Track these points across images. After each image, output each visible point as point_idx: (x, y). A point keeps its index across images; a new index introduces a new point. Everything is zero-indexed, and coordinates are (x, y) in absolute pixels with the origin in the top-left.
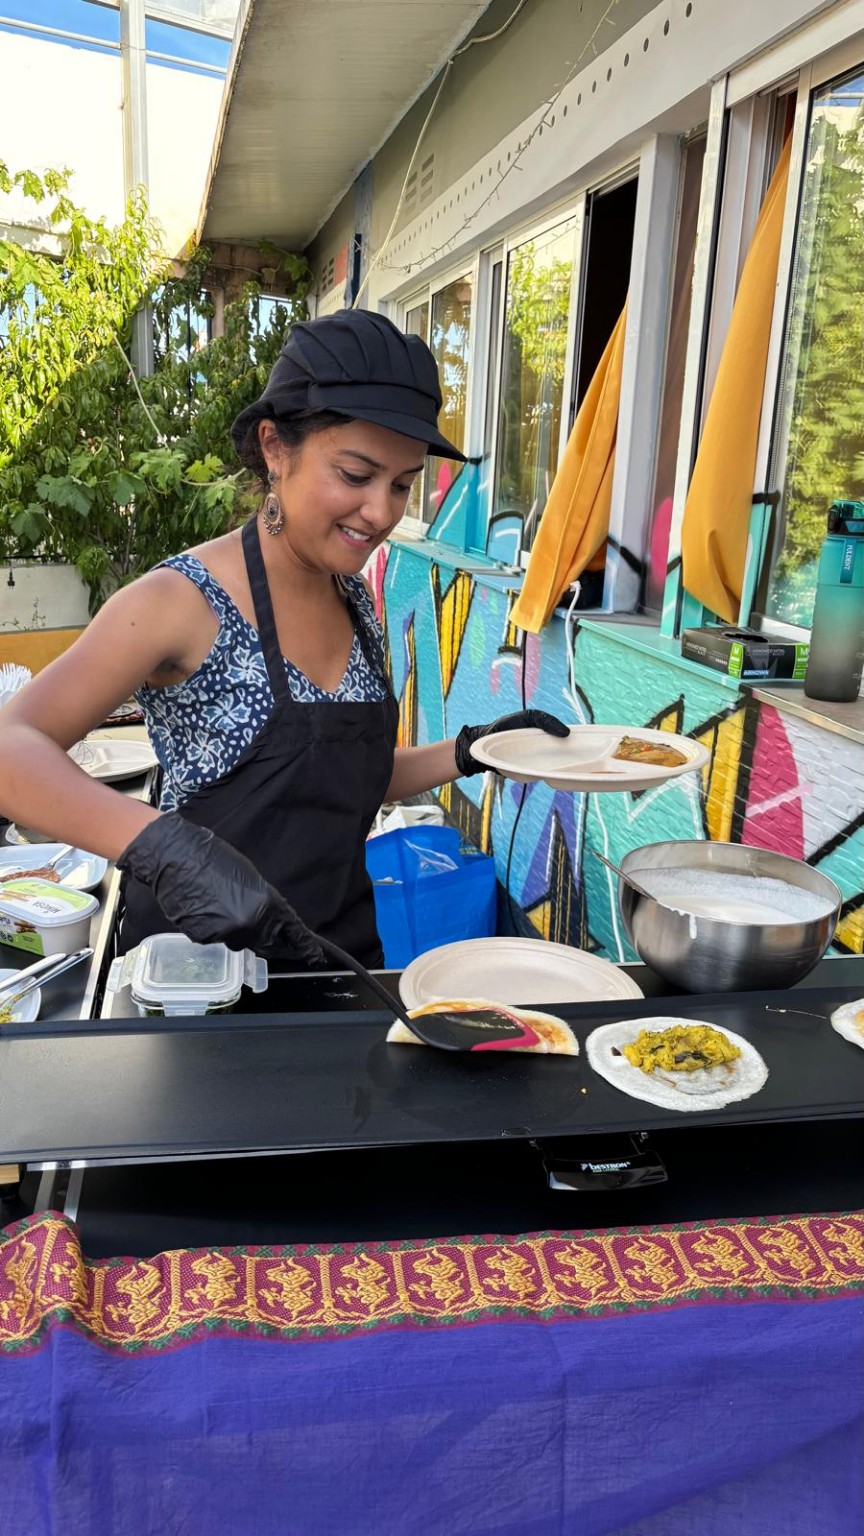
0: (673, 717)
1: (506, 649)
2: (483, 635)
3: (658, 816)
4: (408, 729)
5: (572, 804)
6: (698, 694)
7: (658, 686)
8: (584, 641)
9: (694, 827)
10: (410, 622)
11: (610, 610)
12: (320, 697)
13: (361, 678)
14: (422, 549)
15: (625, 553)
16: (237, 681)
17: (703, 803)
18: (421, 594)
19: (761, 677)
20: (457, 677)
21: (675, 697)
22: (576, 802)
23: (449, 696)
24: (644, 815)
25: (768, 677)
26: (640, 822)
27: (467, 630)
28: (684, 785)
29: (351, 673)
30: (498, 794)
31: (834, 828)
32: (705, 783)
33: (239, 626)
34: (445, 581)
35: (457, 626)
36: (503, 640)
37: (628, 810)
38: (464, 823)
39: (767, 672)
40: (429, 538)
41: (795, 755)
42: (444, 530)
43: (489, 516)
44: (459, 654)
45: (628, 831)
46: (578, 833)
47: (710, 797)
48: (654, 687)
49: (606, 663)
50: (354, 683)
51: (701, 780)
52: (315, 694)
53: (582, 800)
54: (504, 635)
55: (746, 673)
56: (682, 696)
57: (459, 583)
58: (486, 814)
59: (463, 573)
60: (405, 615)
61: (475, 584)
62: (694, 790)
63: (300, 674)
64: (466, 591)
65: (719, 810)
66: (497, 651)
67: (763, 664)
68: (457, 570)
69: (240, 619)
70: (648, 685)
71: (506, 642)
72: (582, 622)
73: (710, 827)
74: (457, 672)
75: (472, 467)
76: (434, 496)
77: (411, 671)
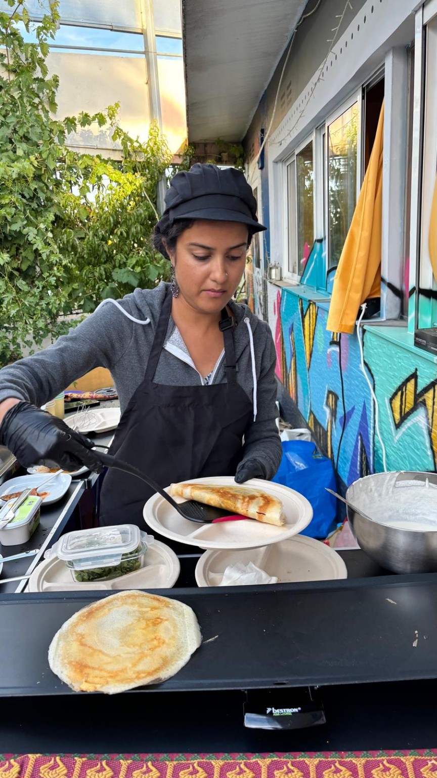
0: (413, 381)
1: (333, 343)
2: (322, 335)
3: (409, 439)
4: (293, 386)
5: (367, 430)
6: (424, 368)
7: (404, 363)
8: (368, 338)
9: (426, 447)
10: (291, 330)
11: (384, 319)
14: (296, 291)
15: (390, 286)
17: (430, 432)
18: (295, 314)
20: (312, 359)
21: (413, 371)
22: (369, 429)
23: (310, 369)
24: (402, 439)
26: (400, 443)
27: (316, 333)
28: (420, 421)
30: (334, 423)
32: (430, 421)
34: (305, 306)
35: (311, 331)
36: (332, 337)
37: (394, 435)
38: (320, 438)
40: (301, 284)
42: (307, 279)
43: (327, 270)
44: (313, 346)
45: (395, 448)
46: (371, 447)
47: (433, 430)
48: (402, 364)
49: (379, 350)
51: (428, 419)
53: (372, 428)
54: (332, 335)
56: (416, 370)
57: (311, 307)
58: (329, 434)
59: (311, 302)
60: (289, 326)
61: (318, 308)
62: (425, 425)
64: (314, 312)
66: (329, 343)
68: (310, 301)
70: (400, 363)
71: (333, 339)
72: (365, 327)
73: (434, 447)
74: (313, 355)
75: (318, 245)
76: (302, 261)
77: (294, 355)
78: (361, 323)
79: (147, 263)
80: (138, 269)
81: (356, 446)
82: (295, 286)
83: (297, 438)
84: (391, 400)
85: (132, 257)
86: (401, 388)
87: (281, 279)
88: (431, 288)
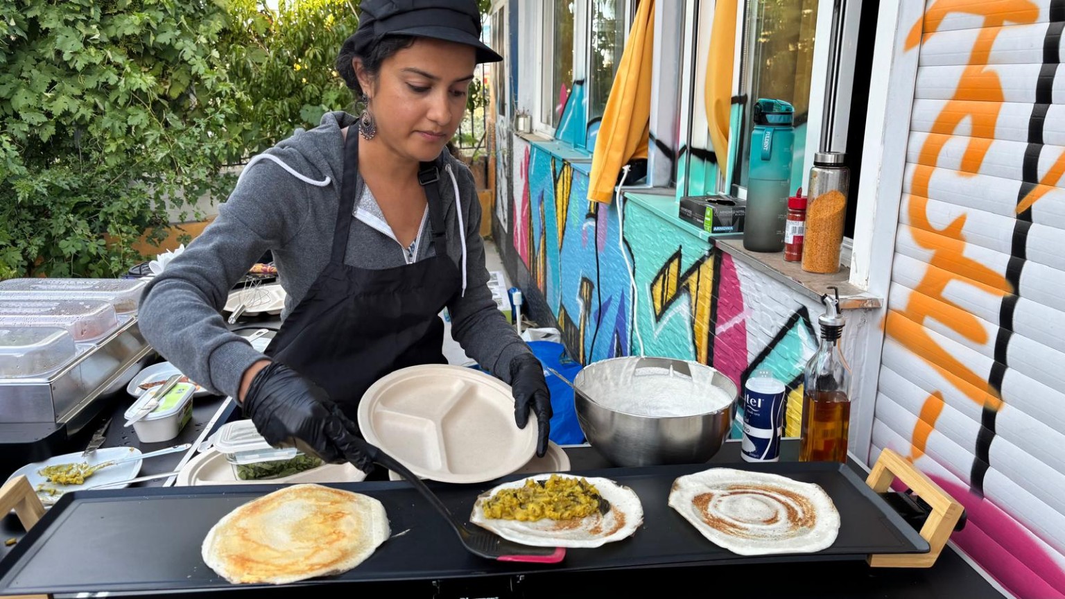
0: (676, 261)
1: (589, 216)
2: (578, 205)
3: (669, 334)
4: (542, 273)
5: (625, 325)
6: (689, 245)
7: (668, 240)
8: (629, 209)
9: (688, 342)
10: (541, 199)
11: (650, 186)
14: (549, 147)
15: (660, 144)
17: (692, 323)
18: (546, 178)
19: (728, 231)
20: (565, 236)
21: (677, 248)
22: (627, 324)
23: (563, 249)
24: (662, 333)
25: (732, 231)
26: (660, 339)
27: (570, 202)
28: (682, 311)
30: (587, 319)
31: (765, 343)
32: (693, 310)
34: (558, 168)
35: (565, 200)
36: (588, 208)
37: (654, 330)
38: (571, 339)
39: (731, 228)
40: (556, 139)
41: (742, 289)
42: (564, 133)
43: (587, 121)
44: (566, 220)
45: (655, 345)
46: (629, 346)
47: (696, 320)
48: (666, 240)
49: (641, 224)
51: (691, 308)
53: (630, 323)
54: (588, 205)
55: (715, 229)
56: (681, 247)
57: (565, 169)
58: (582, 333)
59: (566, 163)
60: (539, 192)
61: (574, 170)
62: (687, 314)
64: (569, 175)
65: (701, 329)
66: (584, 217)
67: (729, 222)
68: (564, 160)
70: (663, 239)
71: (590, 210)
72: (627, 195)
73: (697, 342)
74: (566, 232)
75: (578, 88)
76: (559, 107)
77: (543, 232)
78: (621, 189)
81: (612, 347)
82: (548, 141)
84: (652, 286)
85: (329, 90)
86: (664, 271)
87: (531, 132)
88: (706, 147)
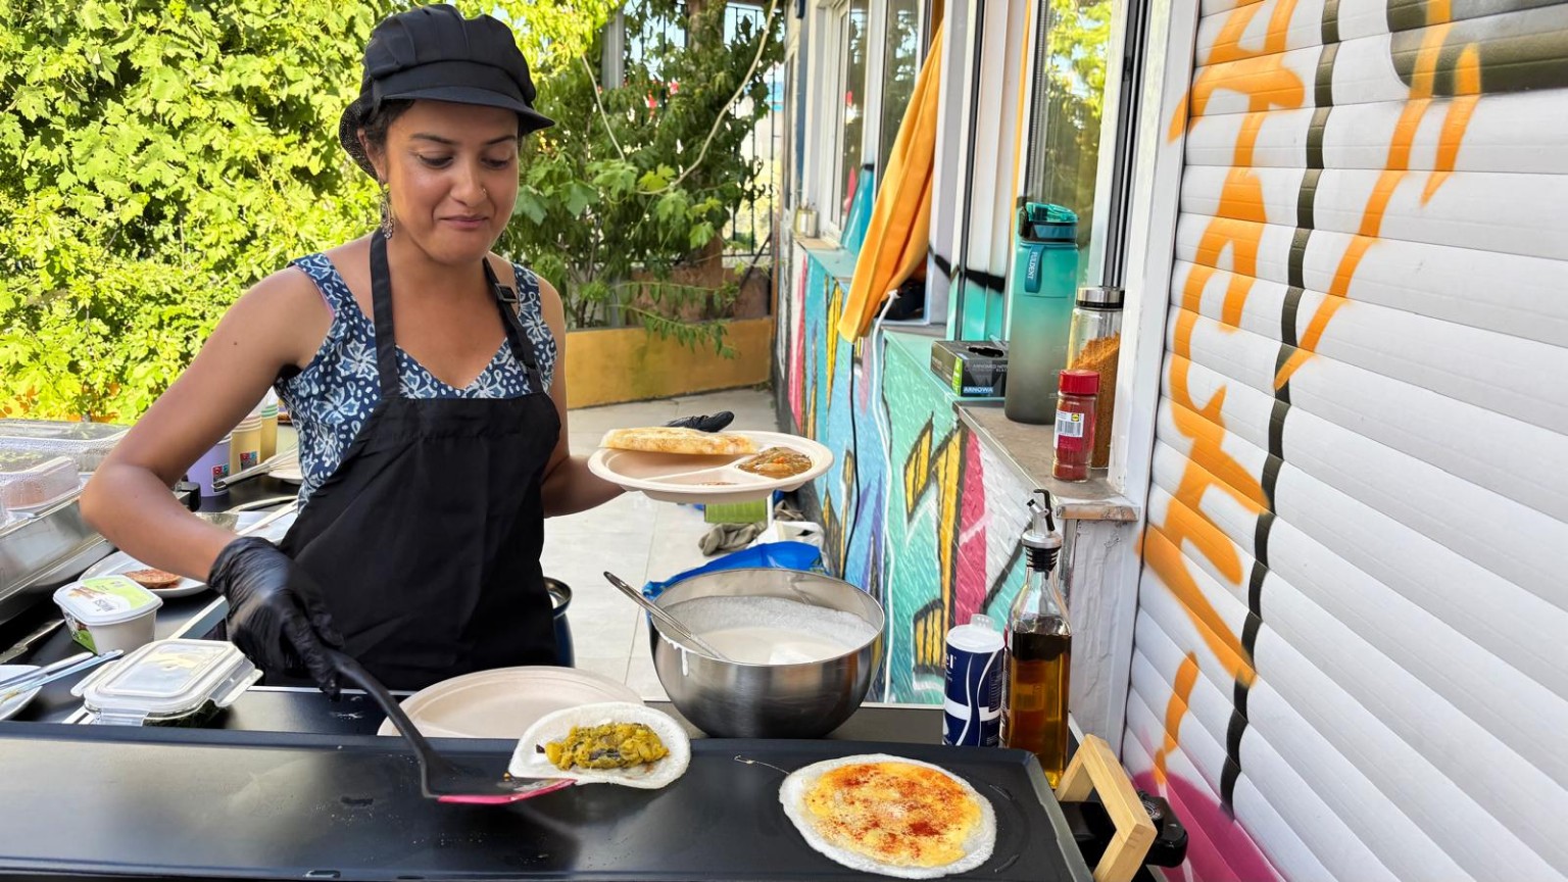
0: (928, 435)
2: (845, 344)
3: (919, 540)
5: (881, 526)
6: (940, 412)
7: (923, 402)
8: (889, 354)
9: (934, 555)
10: (815, 333)
11: (928, 322)
12: (444, 392)
13: (504, 377)
14: (826, 258)
15: (941, 262)
16: (348, 373)
17: (939, 527)
18: (820, 303)
19: (985, 395)
20: (834, 389)
21: (930, 415)
22: (883, 524)
23: (831, 408)
24: (913, 540)
25: (992, 395)
26: (911, 548)
27: (840, 340)
28: (931, 508)
29: (491, 372)
30: (847, 511)
31: (1002, 563)
32: (941, 507)
33: (356, 321)
34: (830, 289)
35: (835, 336)
37: (906, 533)
38: (834, 540)
39: (991, 390)
41: (985, 481)
42: (850, 239)
44: (835, 365)
45: (906, 556)
46: (883, 557)
47: (942, 523)
48: (921, 403)
49: (899, 377)
50: (494, 381)
51: (939, 504)
52: (438, 389)
53: (885, 521)
55: (967, 390)
56: (932, 413)
57: (837, 291)
58: (842, 528)
59: (839, 282)
60: (813, 324)
61: (843, 293)
62: (935, 514)
63: (421, 369)
64: (839, 300)
65: (946, 534)
67: (986, 381)
68: (834, 278)
69: (358, 313)
70: (918, 402)
71: (856, 353)
72: (886, 333)
73: (942, 556)
74: (834, 382)
75: (866, 174)
76: (847, 202)
77: (815, 383)
78: (881, 325)
79: (568, 179)
80: (549, 190)
81: (868, 556)
82: (832, 250)
83: (801, 540)
84: (906, 468)
86: (916, 448)
87: (817, 235)
88: (988, 270)
